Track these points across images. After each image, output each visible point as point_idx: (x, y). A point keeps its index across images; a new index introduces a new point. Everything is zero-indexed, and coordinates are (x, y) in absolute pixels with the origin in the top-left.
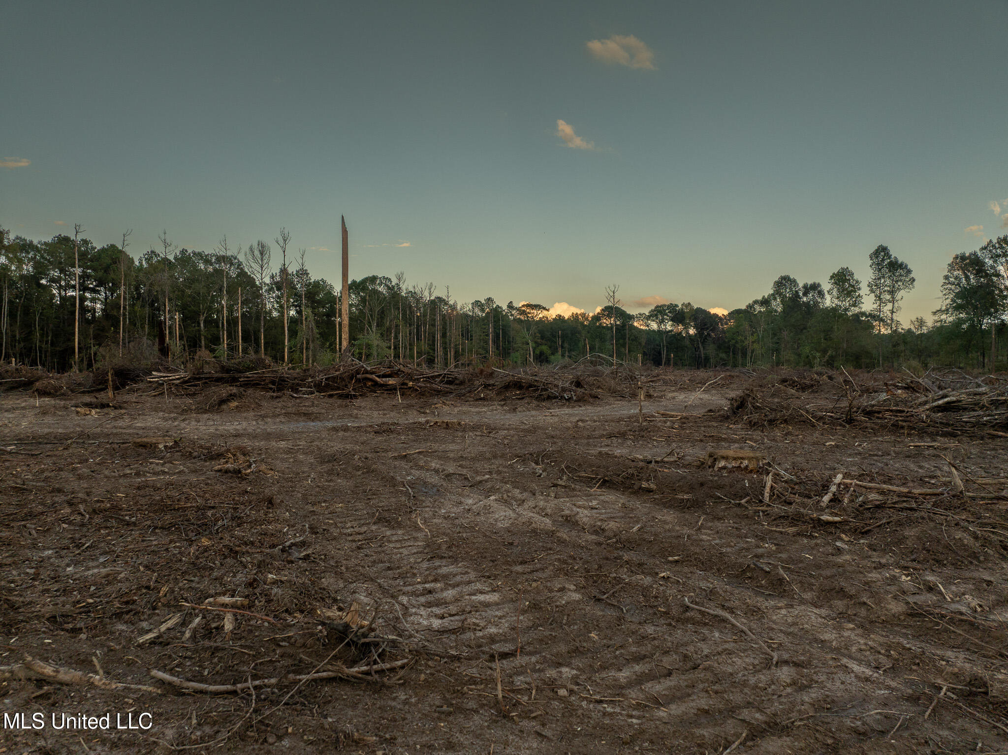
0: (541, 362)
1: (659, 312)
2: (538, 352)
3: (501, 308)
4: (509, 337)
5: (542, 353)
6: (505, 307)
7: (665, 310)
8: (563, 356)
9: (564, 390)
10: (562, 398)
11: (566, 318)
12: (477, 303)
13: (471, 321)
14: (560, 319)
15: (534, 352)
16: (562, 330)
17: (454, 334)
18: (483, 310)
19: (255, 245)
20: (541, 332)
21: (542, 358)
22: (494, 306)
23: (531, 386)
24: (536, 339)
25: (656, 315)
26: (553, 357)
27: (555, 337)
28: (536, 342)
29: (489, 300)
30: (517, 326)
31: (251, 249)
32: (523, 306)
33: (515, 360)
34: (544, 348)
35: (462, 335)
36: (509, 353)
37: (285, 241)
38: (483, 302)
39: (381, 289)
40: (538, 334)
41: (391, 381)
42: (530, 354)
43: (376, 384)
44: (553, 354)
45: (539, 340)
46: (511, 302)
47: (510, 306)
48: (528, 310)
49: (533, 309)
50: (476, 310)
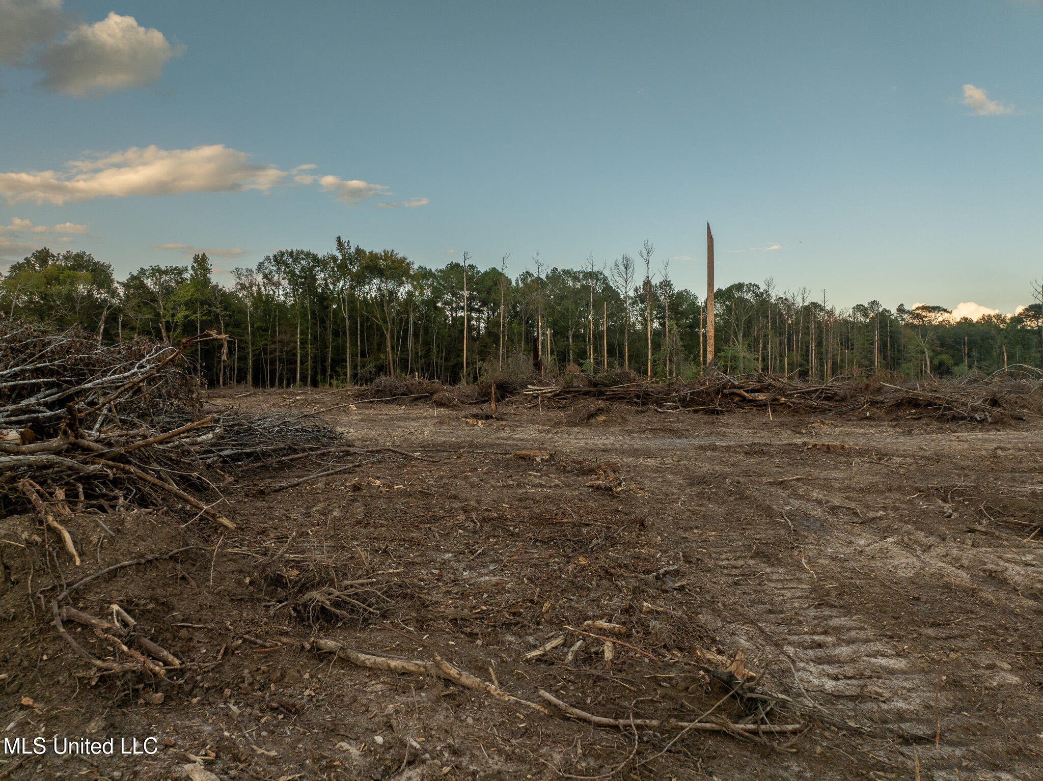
0: (941, 374)
2: (936, 362)
3: (889, 312)
4: (899, 345)
5: (941, 364)
6: (894, 311)
8: (970, 367)
9: (975, 409)
10: (972, 419)
11: (975, 320)
12: (859, 308)
13: (852, 328)
14: (966, 322)
15: (931, 363)
16: (970, 336)
17: (832, 342)
18: (866, 316)
19: (620, 260)
20: (939, 338)
21: (941, 370)
22: (881, 310)
23: (929, 404)
24: (934, 347)
26: (956, 368)
27: (959, 344)
28: (933, 351)
29: (874, 303)
30: (909, 332)
31: (616, 264)
32: (918, 309)
33: (907, 371)
34: (944, 357)
35: (841, 344)
36: (899, 364)
37: (649, 253)
38: (866, 305)
39: (749, 297)
40: (936, 341)
41: (761, 397)
42: (926, 364)
43: (744, 399)
44: (957, 364)
45: (938, 348)
46: (902, 305)
47: (901, 310)
48: (924, 314)
49: (930, 312)
50: (858, 315)
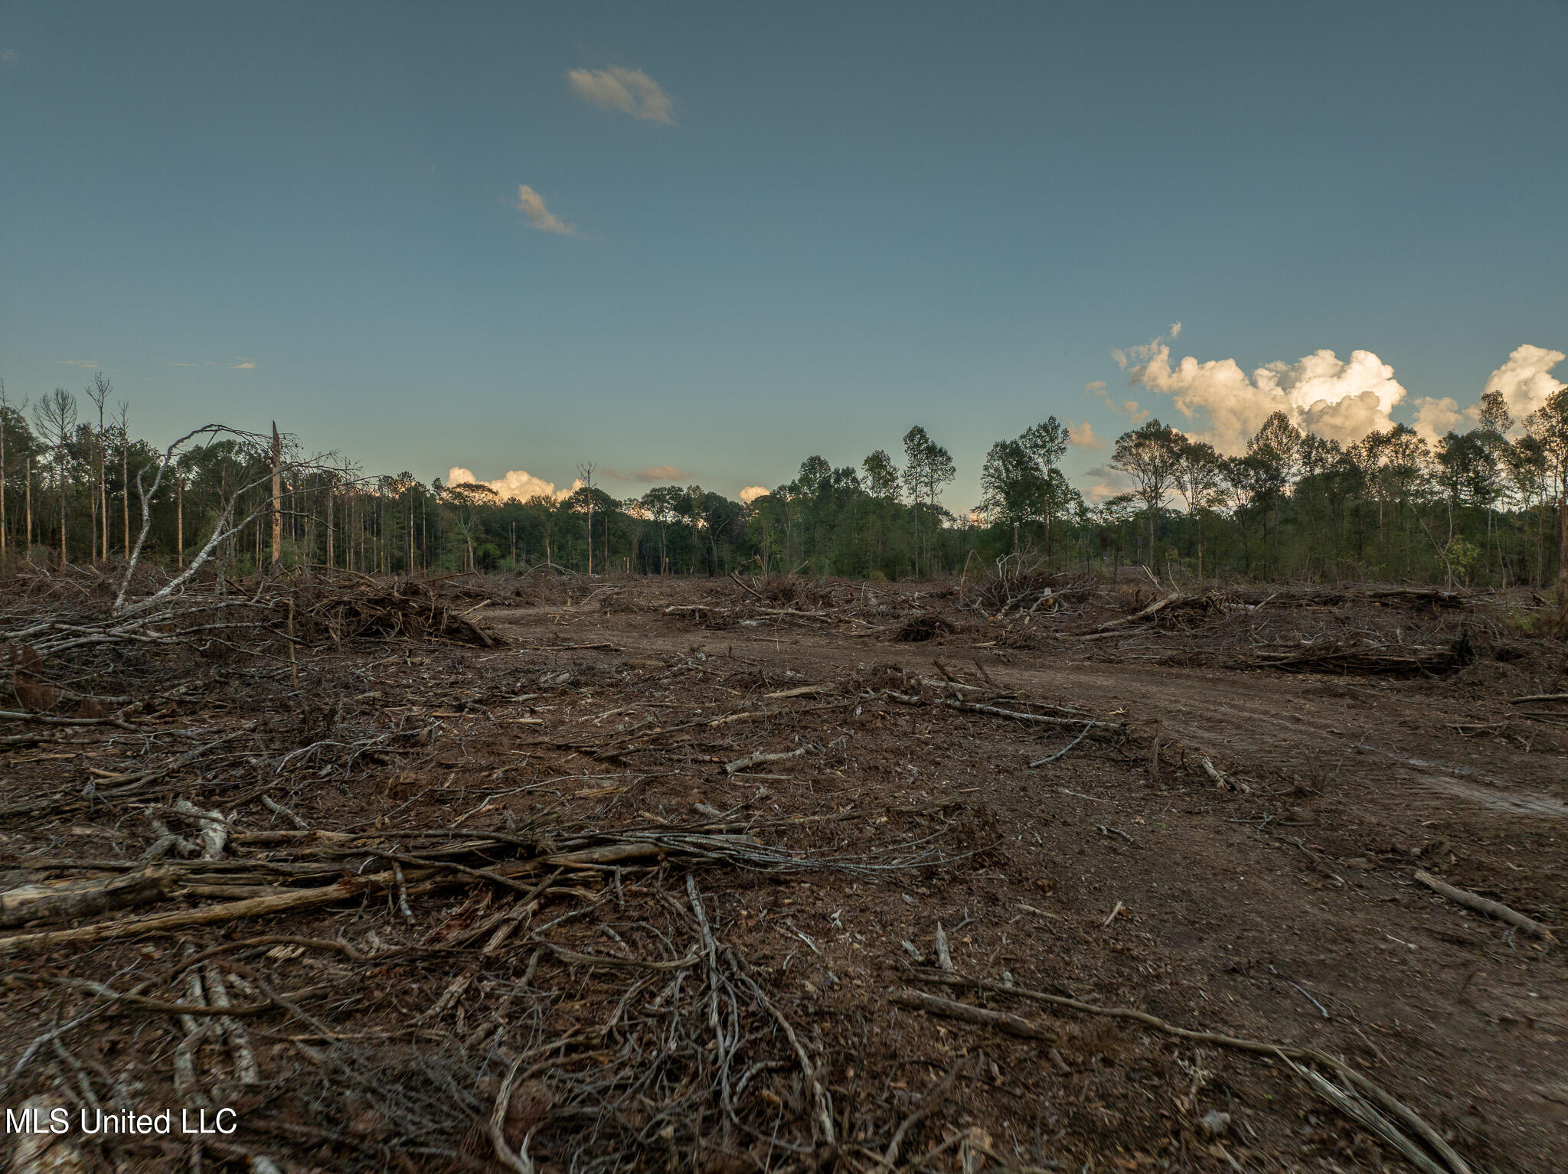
0: (486, 568)
1: (655, 499)
2: (480, 553)
3: (423, 486)
4: (436, 531)
5: (486, 555)
6: (430, 487)
7: (664, 496)
8: (518, 559)
11: (523, 502)
12: (387, 481)
13: (379, 506)
14: (513, 504)
15: (474, 553)
16: (518, 521)
17: (355, 526)
18: (395, 490)
20: (484, 523)
21: (487, 563)
22: (413, 484)
24: (477, 535)
25: (652, 502)
26: (502, 561)
27: (505, 530)
28: (478, 539)
29: (405, 475)
30: (448, 515)
32: (459, 486)
33: (447, 564)
34: (490, 547)
35: (365, 528)
36: (436, 555)
38: (395, 477)
39: (242, 459)
40: (480, 527)
42: (469, 557)
44: (503, 556)
45: (482, 536)
46: (438, 479)
47: (438, 487)
48: (466, 493)
49: (472, 491)
50: (385, 491)
